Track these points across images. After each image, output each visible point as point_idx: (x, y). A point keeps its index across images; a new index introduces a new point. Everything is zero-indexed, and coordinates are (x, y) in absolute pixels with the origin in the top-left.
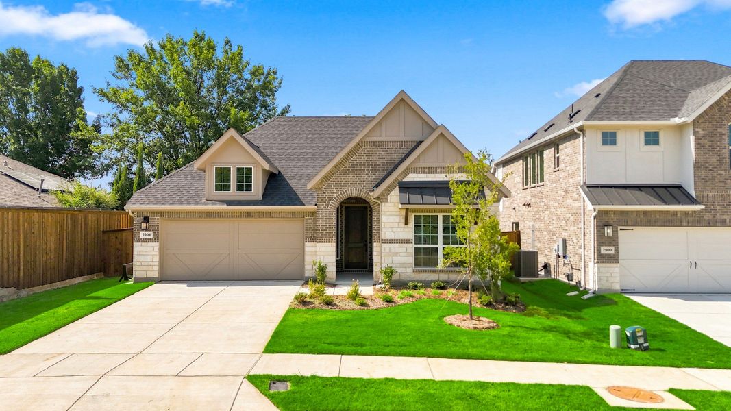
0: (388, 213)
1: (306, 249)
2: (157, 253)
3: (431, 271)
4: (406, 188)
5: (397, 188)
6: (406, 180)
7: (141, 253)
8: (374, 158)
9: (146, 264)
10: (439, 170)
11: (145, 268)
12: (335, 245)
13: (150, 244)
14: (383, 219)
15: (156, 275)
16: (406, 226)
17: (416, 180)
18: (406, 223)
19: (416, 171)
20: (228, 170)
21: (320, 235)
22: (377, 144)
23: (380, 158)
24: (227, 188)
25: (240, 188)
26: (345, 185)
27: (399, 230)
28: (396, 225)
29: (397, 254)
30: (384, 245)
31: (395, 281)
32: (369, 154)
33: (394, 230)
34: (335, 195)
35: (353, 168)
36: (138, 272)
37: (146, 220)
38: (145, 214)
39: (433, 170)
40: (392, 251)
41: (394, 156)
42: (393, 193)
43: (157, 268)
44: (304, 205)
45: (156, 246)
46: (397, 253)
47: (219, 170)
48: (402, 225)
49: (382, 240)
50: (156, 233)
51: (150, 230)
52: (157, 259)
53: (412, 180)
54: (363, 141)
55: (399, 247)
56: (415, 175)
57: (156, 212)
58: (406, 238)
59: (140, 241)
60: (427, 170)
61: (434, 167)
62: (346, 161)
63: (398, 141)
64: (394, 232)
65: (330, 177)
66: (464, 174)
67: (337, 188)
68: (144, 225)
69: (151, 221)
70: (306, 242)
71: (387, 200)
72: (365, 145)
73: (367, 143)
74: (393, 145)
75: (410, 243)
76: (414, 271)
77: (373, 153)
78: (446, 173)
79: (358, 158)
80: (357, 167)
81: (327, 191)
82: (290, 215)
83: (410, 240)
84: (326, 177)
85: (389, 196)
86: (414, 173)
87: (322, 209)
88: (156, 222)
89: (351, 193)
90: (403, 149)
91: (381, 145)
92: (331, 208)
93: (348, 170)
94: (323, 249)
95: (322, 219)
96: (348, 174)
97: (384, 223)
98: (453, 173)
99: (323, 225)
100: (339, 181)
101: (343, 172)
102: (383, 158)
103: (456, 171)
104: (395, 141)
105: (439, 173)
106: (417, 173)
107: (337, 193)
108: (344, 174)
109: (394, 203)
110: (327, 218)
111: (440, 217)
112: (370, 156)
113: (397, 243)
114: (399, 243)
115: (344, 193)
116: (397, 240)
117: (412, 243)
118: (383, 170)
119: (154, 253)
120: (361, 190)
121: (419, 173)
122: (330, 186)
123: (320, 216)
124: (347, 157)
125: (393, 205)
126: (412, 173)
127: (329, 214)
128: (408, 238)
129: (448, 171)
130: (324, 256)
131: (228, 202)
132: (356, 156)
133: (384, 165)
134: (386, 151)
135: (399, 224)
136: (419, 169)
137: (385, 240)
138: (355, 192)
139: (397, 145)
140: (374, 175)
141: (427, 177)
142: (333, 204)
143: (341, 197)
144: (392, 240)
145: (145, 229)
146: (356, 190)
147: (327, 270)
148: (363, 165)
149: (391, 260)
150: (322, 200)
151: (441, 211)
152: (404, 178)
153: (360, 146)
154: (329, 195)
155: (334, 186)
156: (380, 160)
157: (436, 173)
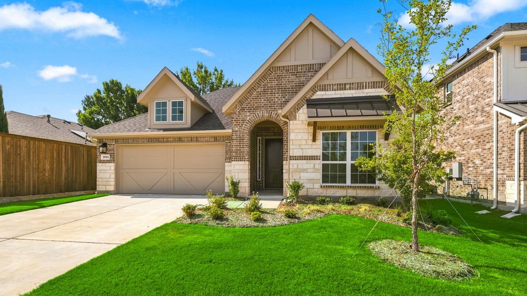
0: (296, 131)
1: (227, 168)
2: (113, 172)
3: (338, 186)
4: (312, 104)
5: (305, 106)
6: (314, 97)
7: (102, 171)
8: (284, 81)
9: (105, 180)
10: (348, 87)
11: (105, 183)
12: (247, 163)
13: (108, 164)
14: (292, 136)
15: (112, 188)
16: (314, 143)
17: (324, 97)
18: (314, 140)
19: (324, 88)
20: (165, 104)
21: (234, 154)
22: (286, 69)
23: (290, 80)
24: (164, 119)
25: (174, 118)
26: (257, 108)
27: (307, 147)
28: (304, 142)
29: (305, 170)
30: (292, 162)
31: (303, 197)
32: (279, 78)
33: (302, 147)
34: (248, 118)
35: (264, 92)
36: (100, 188)
37: (105, 145)
38: (104, 141)
39: (343, 87)
40: (300, 167)
41: (302, 79)
42: (301, 111)
43: (113, 183)
44: (224, 128)
45: (112, 166)
46: (305, 169)
47: (158, 104)
48: (310, 142)
49: (290, 157)
50: (112, 155)
51: (108, 154)
52: (113, 176)
53: (320, 97)
54: (274, 66)
55: (307, 163)
56: (323, 93)
57: (112, 139)
58: (313, 155)
59: (101, 162)
60: (335, 87)
61: (343, 84)
62: (258, 86)
63: (306, 65)
64: (302, 149)
65: (243, 102)
66: (374, 89)
67: (250, 112)
68: (101, 149)
69: (108, 146)
70: (226, 162)
71: (295, 118)
72: (275, 70)
73: (277, 68)
74: (302, 69)
75: (317, 159)
76: (321, 187)
77: (283, 78)
78: (355, 89)
79: (269, 83)
80: (267, 92)
81: (241, 114)
82: (213, 139)
83: (317, 157)
84: (240, 101)
85: (297, 114)
86: (323, 90)
87: (236, 131)
88: (112, 147)
89: (263, 115)
90: (311, 72)
91: (291, 69)
92: (245, 130)
93: (259, 94)
94: (237, 167)
95: (236, 139)
96: (260, 98)
97: (292, 140)
98: (363, 88)
99: (238, 146)
100: (251, 105)
101: (255, 96)
102: (292, 82)
103: (366, 86)
104: (304, 65)
105: (348, 90)
106: (325, 90)
107: (249, 116)
108: (256, 99)
109: (303, 121)
110: (241, 139)
111: (349, 133)
112: (280, 80)
113: (305, 159)
114: (307, 159)
115: (256, 115)
116: (305, 157)
117: (319, 159)
118: (293, 93)
119: (111, 171)
120: (272, 112)
121: (328, 90)
122: (243, 110)
123: (234, 137)
124: (258, 82)
125: (301, 122)
126: (320, 90)
127: (243, 135)
128: (316, 155)
129: (358, 87)
130: (238, 173)
131: (165, 130)
132: (267, 81)
133: (293, 88)
134: (295, 75)
135: (308, 141)
136: (328, 86)
137: (293, 157)
138: (266, 115)
139: (306, 68)
140: (284, 97)
141: (336, 94)
142: (247, 125)
143: (254, 120)
144: (300, 157)
145: (103, 153)
146: (267, 112)
147: (240, 185)
148: (274, 89)
149: (299, 176)
150: (236, 123)
151: (349, 128)
152: (312, 96)
153: (271, 71)
154: (243, 118)
155: (247, 110)
156: (289, 84)
157: (345, 90)
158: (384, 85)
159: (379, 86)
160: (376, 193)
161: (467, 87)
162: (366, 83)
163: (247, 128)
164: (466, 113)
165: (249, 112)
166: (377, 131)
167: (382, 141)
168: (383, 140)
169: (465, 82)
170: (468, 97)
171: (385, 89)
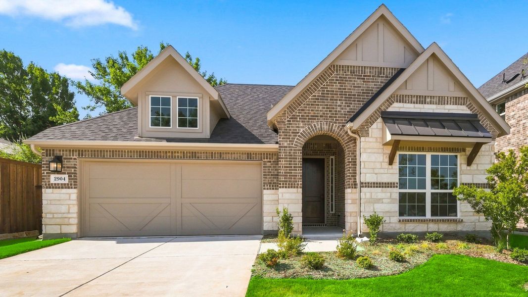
0: (369, 151)
1: (265, 198)
2: (75, 202)
3: (419, 220)
4: (389, 118)
5: (380, 120)
6: (390, 109)
7: (53, 202)
8: (348, 85)
9: (60, 216)
10: (428, 100)
11: (58, 221)
12: (300, 190)
13: (64, 191)
14: (364, 157)
15: (73, 229)
16: (390, 167)
17: (402, 110)
18: (391, 162)
19: (401, 99)
20: (166, 101)
21: (282, 179)
22: (352, 70)
23: (356, 86)
24: (167, 123)
25: (182, 123)
26: (314, 117)
27: (382, 171)
28: (378, 165)
29: (379, 201)
30: (363, 189)
32: (342, 80)
33: (376, 171)
34: (302, 130)
35: (323, 97)
36: (48, 228)
37: (58, 159)
38: (57, 153)
39: (422, 100)
40: (374, 196)
41: (371, 85)
42: (374, 126)
43: (75, 221)
44: (262, 143)
45: (73, 193)
46: (380, 199)
48: (386, 165)
49: (362, 183)
50: (73, 176)
51: (65, 173)
52: (75, 209)
53: (398, 110)
54: (335, 64)
55: (382, 192)
56: (401, 105)
57: (72, 150)
58: (390, 181)
59: (51, 186)
60: (414, 99)
61: (422, 96)
62: (314, 88)
63: (376, 67)
64: (376, 174)
65: (295, 108)
66: (456, 106)
67: (304, 122)
68: (53, 166)
69: (65, 162)
70: (265, 189)
71: (367, 135)
72: (337, 70)
73: (340, 67)
74: (370, 72)
75: (394, 187)
76: (400, 221)
77: (347, 81)
78: (436, 104)
79: (329, 85)
80: (327, 97)
81: (291, 124)
82: (245, 156)
83: (394, 184)
84: (291, 107)
85: (370, 130)
86: (400, 102)
87: (285, 147)
88: (72, 163)
89: (321, 128)
90: (382, 77)
91: (356, 71)
92: (297, 145)
93: (316, 99)
94: (287, 196)
95: (284, 158)
96: (317, 105)
97: (364, 162)
98: (444, 104)
99: (287, 167)
100: (306, 113)
101: (311, 102)
102: (358, 87)
103: (448, 101)
104: (373, 67)
105: (428, 104)
106: (403, 102)
107: (303, 127)
108: (312, 105)
109: (376, 138)
110: (292, 158)
111: (429, 156)
112: (343, 83)
113: (380, 187)
114: (383, 187)
115: (312, 127)
116: (380, 183)
117: (397, 187)
118: (359, 101)
119: (72, 202)
120: (333, 125)
121: (406, 102)
122: (295, 118)
123: (282, 155)
124: (315, 84)
125: (374, 140)
126: (397, 102)
127: (294, 153)
128: (392, 181)
129: (439, 101)
130: (288, 204)
131: (169, 140)
132: (327, 83)
133: (359, 95)
134: (362, 79)
135: (383, 163)
136: (406, 97)
137: (365, 183)
138: (325, 127)
139: (375, 72)
140: (348, 106)
141: (414, 108)
142: (299, 140)
143: (309, 133)
144: (374, 183)
145: (56, 171)
146: (327, 124)
147: (293, 221)
148: (335, 94)
149: (372, 208)
150: (285, 135)
151: (430, 150)
152: (387, 108)
153: (332, 71)
154: (294, 130)
155: (300, 119)
156: (355, 90)
157: (425, 103)
158: (467, 102)
159: (461, 102)
160: (459, 228)
161: (524, 111)
162: (448, 97)
163: (300, 144)
164: (522, 138)
165: (302, 122)
166: (458, 155)
167: (464, 167)
168: (466, 166)
169: (521, 105)
170: (524, 121)
171: (467, 106)
